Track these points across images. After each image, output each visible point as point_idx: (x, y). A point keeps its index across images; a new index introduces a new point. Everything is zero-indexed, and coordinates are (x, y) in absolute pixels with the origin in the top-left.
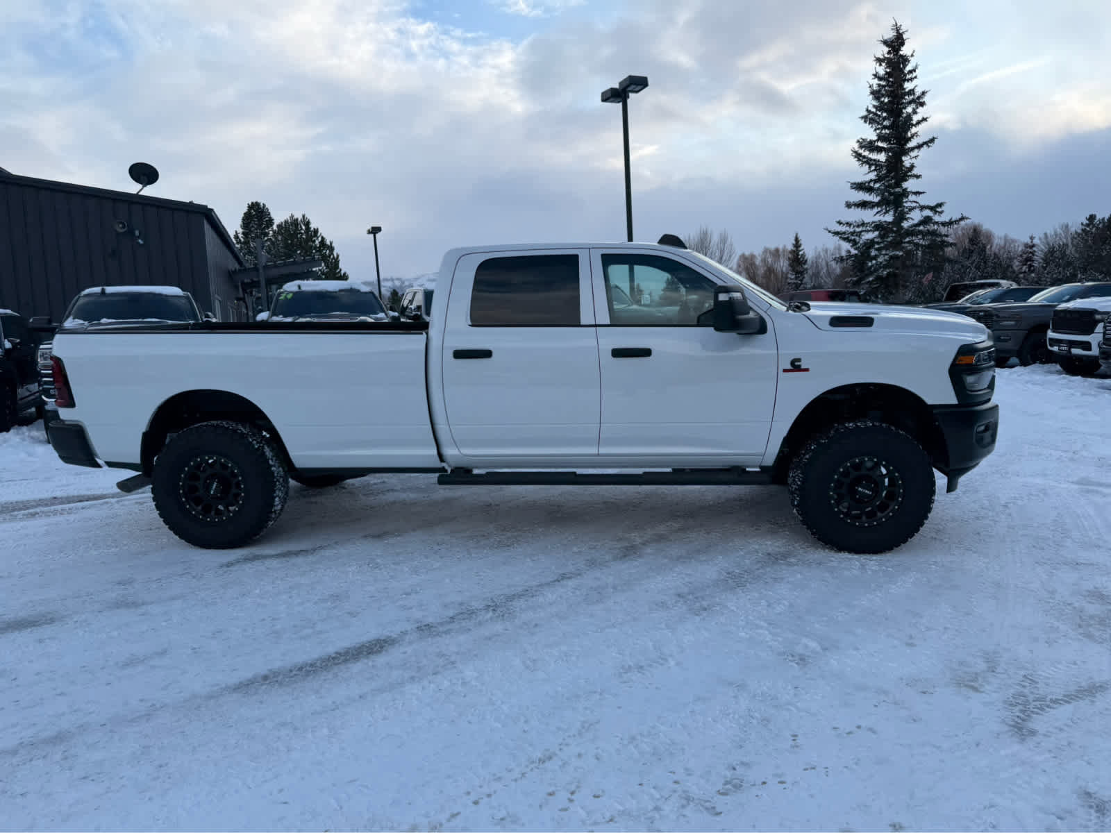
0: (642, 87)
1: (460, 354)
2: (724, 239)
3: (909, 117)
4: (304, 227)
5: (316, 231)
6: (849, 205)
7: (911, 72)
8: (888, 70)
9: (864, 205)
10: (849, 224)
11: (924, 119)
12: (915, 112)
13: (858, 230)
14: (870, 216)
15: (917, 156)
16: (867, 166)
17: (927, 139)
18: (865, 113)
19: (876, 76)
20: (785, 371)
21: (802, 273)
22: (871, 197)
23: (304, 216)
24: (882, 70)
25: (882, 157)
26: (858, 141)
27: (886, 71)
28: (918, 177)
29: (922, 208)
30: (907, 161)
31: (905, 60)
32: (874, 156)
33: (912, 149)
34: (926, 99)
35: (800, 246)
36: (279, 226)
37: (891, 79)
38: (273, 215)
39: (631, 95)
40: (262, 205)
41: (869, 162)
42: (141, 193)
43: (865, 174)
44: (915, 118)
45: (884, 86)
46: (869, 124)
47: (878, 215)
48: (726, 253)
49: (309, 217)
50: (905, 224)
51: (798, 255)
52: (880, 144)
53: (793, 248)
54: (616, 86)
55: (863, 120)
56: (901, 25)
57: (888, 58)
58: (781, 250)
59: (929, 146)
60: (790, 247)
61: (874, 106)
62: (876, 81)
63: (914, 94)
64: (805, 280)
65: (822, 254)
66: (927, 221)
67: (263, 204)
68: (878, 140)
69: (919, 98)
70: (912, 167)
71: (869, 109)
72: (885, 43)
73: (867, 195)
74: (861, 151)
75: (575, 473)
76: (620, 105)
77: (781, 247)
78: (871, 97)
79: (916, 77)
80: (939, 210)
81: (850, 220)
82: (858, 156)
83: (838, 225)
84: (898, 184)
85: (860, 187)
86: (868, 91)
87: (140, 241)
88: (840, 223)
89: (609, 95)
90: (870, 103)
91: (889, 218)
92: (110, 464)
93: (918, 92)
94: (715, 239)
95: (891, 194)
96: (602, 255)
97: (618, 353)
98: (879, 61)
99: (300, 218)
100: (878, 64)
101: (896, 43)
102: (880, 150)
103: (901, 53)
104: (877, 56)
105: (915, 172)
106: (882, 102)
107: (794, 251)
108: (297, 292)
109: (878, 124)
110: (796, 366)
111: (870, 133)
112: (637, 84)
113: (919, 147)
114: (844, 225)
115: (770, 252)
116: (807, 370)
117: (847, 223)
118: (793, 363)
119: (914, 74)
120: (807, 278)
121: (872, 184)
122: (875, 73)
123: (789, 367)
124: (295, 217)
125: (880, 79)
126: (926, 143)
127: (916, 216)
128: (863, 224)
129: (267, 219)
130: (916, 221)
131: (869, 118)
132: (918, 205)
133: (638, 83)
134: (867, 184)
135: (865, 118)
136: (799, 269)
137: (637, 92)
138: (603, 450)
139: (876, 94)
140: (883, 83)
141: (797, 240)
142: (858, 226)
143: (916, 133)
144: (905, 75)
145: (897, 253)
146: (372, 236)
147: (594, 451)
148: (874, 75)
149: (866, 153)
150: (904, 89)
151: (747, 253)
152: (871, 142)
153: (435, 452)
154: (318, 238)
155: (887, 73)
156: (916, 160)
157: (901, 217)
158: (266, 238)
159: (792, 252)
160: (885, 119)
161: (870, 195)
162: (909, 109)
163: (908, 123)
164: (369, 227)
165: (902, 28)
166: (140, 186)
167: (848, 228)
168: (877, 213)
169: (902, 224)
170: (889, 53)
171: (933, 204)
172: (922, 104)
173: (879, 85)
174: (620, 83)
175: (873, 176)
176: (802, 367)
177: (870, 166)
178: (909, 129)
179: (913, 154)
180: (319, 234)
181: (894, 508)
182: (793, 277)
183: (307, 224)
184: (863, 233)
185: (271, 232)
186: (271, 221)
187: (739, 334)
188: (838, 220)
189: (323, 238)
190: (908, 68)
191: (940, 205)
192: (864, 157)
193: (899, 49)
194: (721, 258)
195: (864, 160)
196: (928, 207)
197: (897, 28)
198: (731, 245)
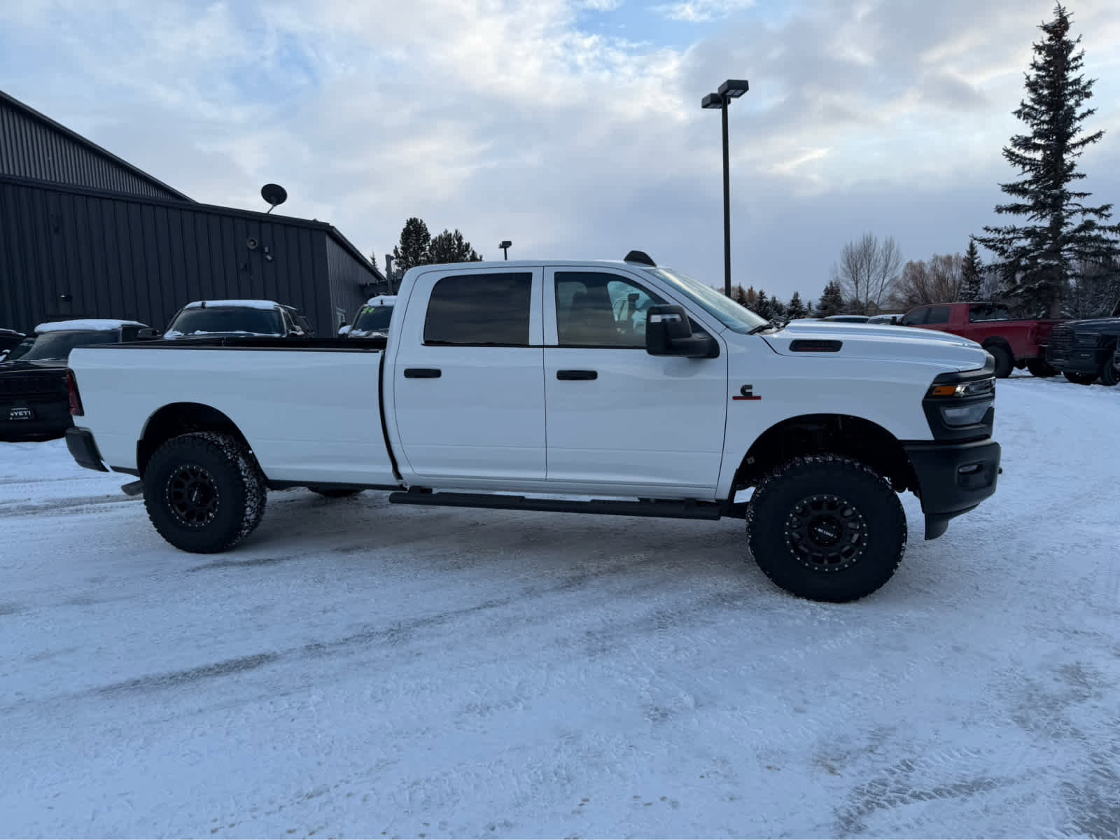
0: (740, 92)
1: (411, 373)
2: (889, 246)
3: (1071, 110)
4: (456, 242)
5: (468, 246)
6: (999, 210)
7: (1075, 59)
8: (1048, 59)
9: (1016, 209)
10: (998, 231)
11: (1090, 112)
12: (1078, 104)
13: (1008, 237)
14: (1023, 221)
15: (1080, 153)
16: (1021, 166)
17: (1092, 133)
18: (1020, 107)
19: (1034, 65)
20: (735, 398)
21: (977, 283)
22: (1026, 199)
23: (456, 232)
24: (1041, 59)
25: (1038, 155)
26: (1012, 139)
27: (1046, 60)
28: (1081, 176)
29: (1085, 211)
30: (1068, 158)
31: (1069, 46)
32: (1030, 154)
33: (1074, 146)
34: (1092, 89)
35: (976, 253)
36: (434, 241)
37: (1051, 69)
38: (430, 231)
39: (733, 100)
40: (419, 221)
41: (1022, 161)
42: (271, 213)
43: (1018, 175)
44: (1078, 112)
45: (1044, 77)
46: (1024, 119)
47: (1033, 220)
48: (891, 261)
49: (461, 232)
50: (1064, 230)
51: (973, 262)
52: (1038, 141)
53: (967, 256)
54: (716, 91)
55: (1017, 115)
56: (1064, 8)
57: (1047, 45)
58: (953, 257)
59: (1095, 142)
60: (964, 254)
61: (1033, 100)
62: (1034, 72)
63: (1079, 84)
64: (980, 290)
66: (1089, 225)
67: (421, 220)
68: (1034, 137)
69: (1084, 87)
70: (1072, 166)
71: (1025, 103)
72: (1046, 28)
73: (1021, 197)
74: (1016, 150)
75: (523, 497)
76: (720, 111)
77: (953, 255)
78: (1027, 89)
79: (1082, 65)
80: (1105, 212)
81: (1000, 226)
82: (1010, 155)
83: (985, 231)
84: (1057, 185)
85: (1013, 189)
86: (1025, 81)
87: (269, 258)
88: (987, 229)
89: (709, 101)
90: (1027, 97)
91: (1046, 223)
92: (116, 469)
93: (1084, 82)
94: (880, 245)
95: (1047, 196)
96: (556, 273)
97: (564, 375)
98: (1039, 49)
99: (453, 233)
100: (1037, 52)
101: (1058, 28)
102: (1036, 147)
103: (1064, 38)
104: (1036, 44)
105: (1076, 171)
106: (1040, 94)
107: (968, 259)
108: (379, 307)
109: (1035, 118)
110: (747, 394)
111: (1026, 129)
112: (737, 88)
113: (1084, 143)
114: (992, 231)
115: (941, 260)
116: (758, 398)
117: (996, 230)
118: (743, 390)
119: (1080, 62)
120: (983, 288)
121: (1026, 186)
122: (1033, 62)
123: (740, 394)
124: (449, 232)
125: (1039, 69)
126: (1091, 139)
127: (1077, 221)
128: (1014, 230)
129: (424, 234)
130: (1076, 226)
131: (1024, 113)
132: (1080, 208)
133: (739, 87)
134: (1020, 186)
135: (1019, 113)
136: (974, 278)
137: (738, 96)
138: (551, 475)
139: (1032, 86)
140: (1042, 73)
141: (971, 246)
142: (1008, 233)
143: (1078, 128)
144: (1069, 63)
145: (1051, 262)
146: (503, 250)
147: (541, 475)
148: (1032, 65)
149: (1021, 152)
150: (1067, 79)
151: (915, 261)
152: (1027, 140)
153: (390, 469)
154: (469, 253)
155: (1046, 62)
156: (1078, 158)
157: (1058, 222)
158: (423, 253)
159: (966, 260)
160: (1043, 113)
161: (1023, 198)
162: (1072, 102)
163: (1069, 117)
164: (500, 242)
165: (1066, 10)
166: (270, 206)
167: (997, 235)
168: (1033, 217)
169: (1061, 230)
170: (1050, 39)
171: (1098, 207)
172: (1088, 95)
173: (1038, 75)
174: (719, 89)
175: (1029, 176)
176: (754, 394)
177: (1024, 165)
178: (1071, 123)
179: (1076, 151)
180: (470, 249)
181: (858, 553)
182: (967, 286)
183: (460, 239)
184: (1014, 241)
185: (428, 247)
186: (428, 236)
187: (689, 358)
188: (984, 227)
189: (473, 252)
190: (1071, 56)
191: (1106, 207)
192: (1017, 156)
193: (1063, 34)
194: (886, 266)
195: (1017, 159)
196: (1092, 210)
197: (1060, 11)
198: (898, 252)
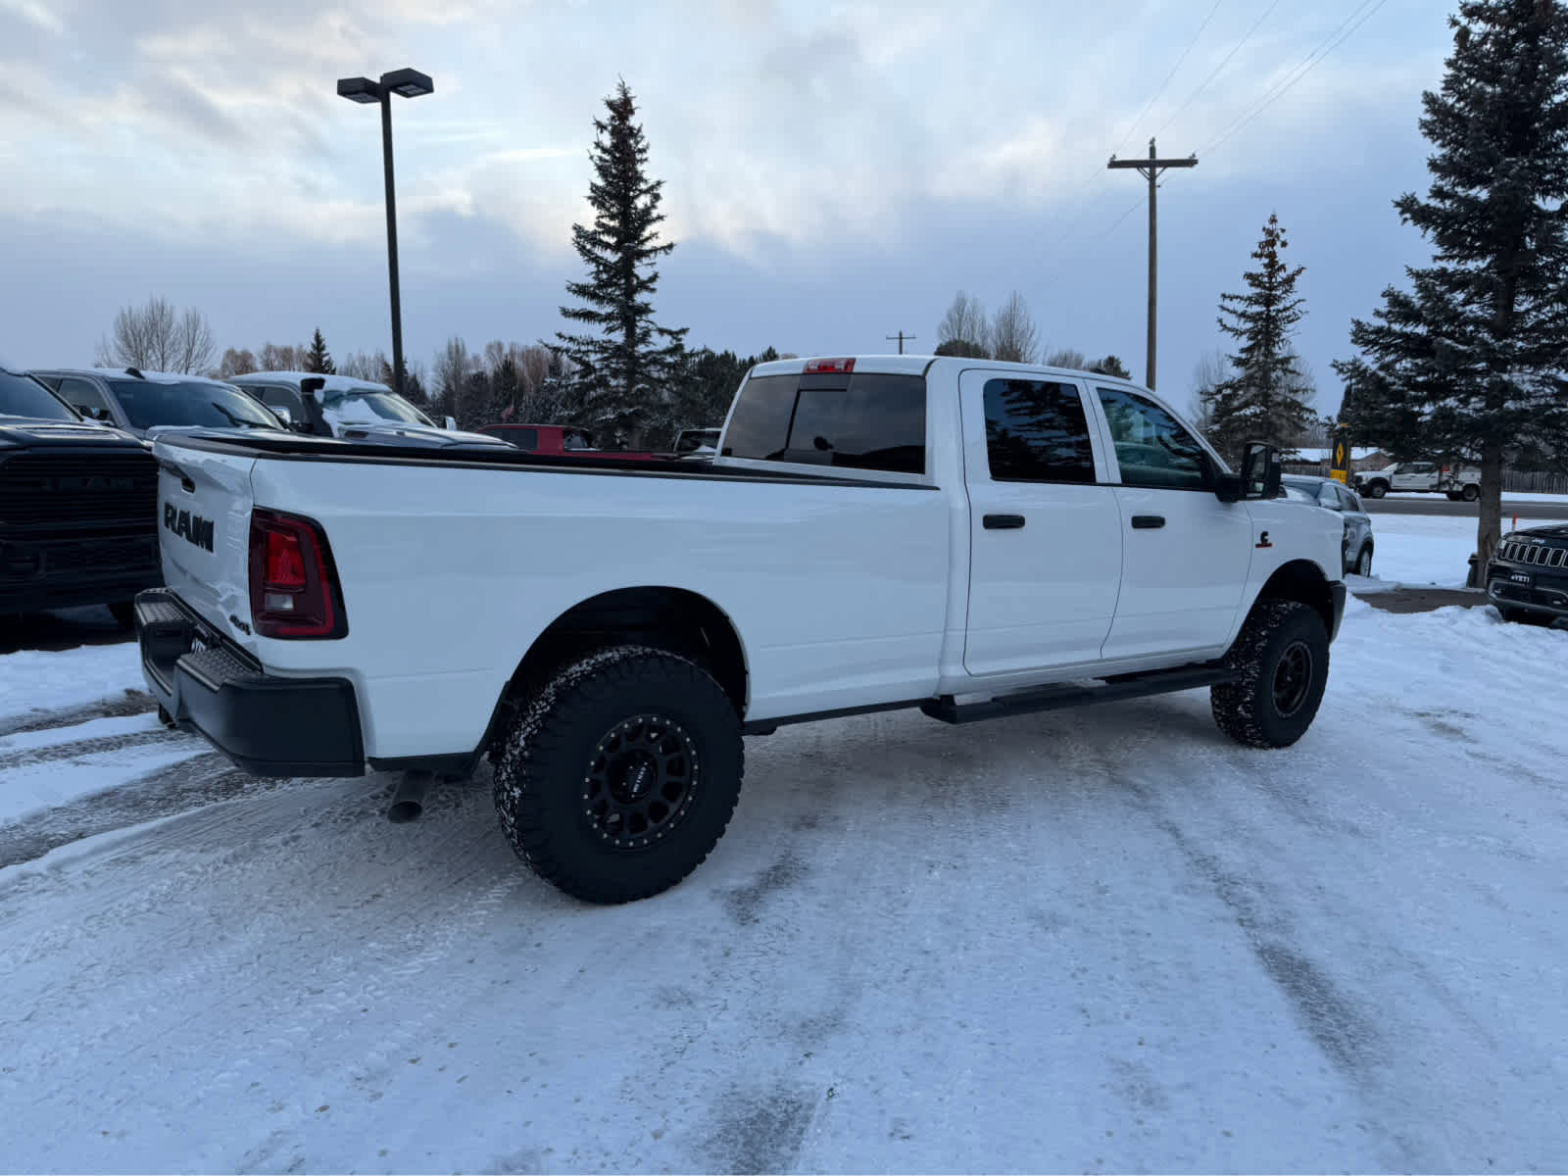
0: (422, 90)
1: (990, 522)
2: (193, 322)
3: (645, 210)
6: (566, 313)
7: (642, 151)
8: (613, 142)
10: (572, 339)
11: (660, 218)
12: (651, 205)
13: (583, 348)
14: (596, 331)
15: (654, 263)
16: (594, 264)
17: (665, 243)
18: (592, 191)
19: (598, 145)
20: (1258, 546)
22: (598, 307)
24: (607, 140)
25: (612, 257)
26: (574, 228)
28: (654, 289)
29: (663, 332)
30: (642, 270)
31: (633, 133)
32: (598, 251)
33: (647, 253)
34: (661, 191)
35: (323, 348)
37: (617, 155)
39: (400, 97)
41: (596, 260)
43: (590, 275)
44: (654, 213)
45: (610, 162)
47: (607, 332)
48: (198, 343)
50: (643, 350)
51: (320, 361)
52: (606, 238)
53: (312, 350)
55: (590, 202)
56: (629, 88)
57: (611, 125)
58: (295, 351)
59: (667, 254)
60: (309, 348)
61: (601, 186)
62: (598, 152)
63: (646, 181)
65: (357, 364)
66: (676, 349)
68: (603, 233)
69: (652, 188)
70: (653, 279)
72: (611, 105)
73: (592, 303)
74: (583, 243)
77: (295, 347)
78: (598, 172)
79: (646, 160)
80: (683, 337)
81: (575, 334)
82: (582, 249)
83: (557, 337)
85: (581, 290)
86: (593, 163)
88: (560, 336)
90: (596, 181)
91: (619, 337)
93: (652, 179)
94: (179, 318)
98: (601, 127)
100: (599, 130)
101: (622, 109)
102: (607, 246)
103: (630, 123)
104: (596, 119)
106: (609, 183)
107: (315, 355)
109: (604, 209)
110: (1264, 543)
113: (655, 250)
114: (566, 338)
115: (276, 351)
116: (1270, 544)
117: (569, 338)
118: (1262, 537)
119: (645, 156)
121: (596, 290)
122: (597, 141)
123: (1260, 542)
125: (604, 150)
126: (663, 248)
128: (592, 342)
130: (659, 348)
131: (597, 201)
132: (655, 327)
133: (414, 83)
134: (591, 289)
135: (593, 200)
137: (409, 96)
139: (603, 170)
141: (318, 338)
142: (584, 343)
143: (656, 234)
144: (634, 153)
148: (596, 143)
150: (636, 172)
151: (239, 350)
152: (593, 233)
155: (612, 145)
157: (635, 339)
159: (310, 355)
161: (595, 304)
162: (644, 201)
163: (644, 217)
165: (630, 91)
167: (573, 345)
168: (607, 329)
169: (639, 349)
170: (613, 118)
171: (674, 329)
172: (659, 198)
173: (601, 159)
174: (385, 76)
176: (1268, 542)
177: (597, 265)
179: (647, 260)
184: (589, 354)
188: (558, 332)
190: (639, 146)
191: (684, 331)
192: (588, 251)
193: (627, 119)
194: (189, 352)
195: (592, 256)
196: (670, 333)
197: (625, 93)
198: (207, 333)
